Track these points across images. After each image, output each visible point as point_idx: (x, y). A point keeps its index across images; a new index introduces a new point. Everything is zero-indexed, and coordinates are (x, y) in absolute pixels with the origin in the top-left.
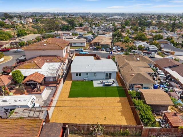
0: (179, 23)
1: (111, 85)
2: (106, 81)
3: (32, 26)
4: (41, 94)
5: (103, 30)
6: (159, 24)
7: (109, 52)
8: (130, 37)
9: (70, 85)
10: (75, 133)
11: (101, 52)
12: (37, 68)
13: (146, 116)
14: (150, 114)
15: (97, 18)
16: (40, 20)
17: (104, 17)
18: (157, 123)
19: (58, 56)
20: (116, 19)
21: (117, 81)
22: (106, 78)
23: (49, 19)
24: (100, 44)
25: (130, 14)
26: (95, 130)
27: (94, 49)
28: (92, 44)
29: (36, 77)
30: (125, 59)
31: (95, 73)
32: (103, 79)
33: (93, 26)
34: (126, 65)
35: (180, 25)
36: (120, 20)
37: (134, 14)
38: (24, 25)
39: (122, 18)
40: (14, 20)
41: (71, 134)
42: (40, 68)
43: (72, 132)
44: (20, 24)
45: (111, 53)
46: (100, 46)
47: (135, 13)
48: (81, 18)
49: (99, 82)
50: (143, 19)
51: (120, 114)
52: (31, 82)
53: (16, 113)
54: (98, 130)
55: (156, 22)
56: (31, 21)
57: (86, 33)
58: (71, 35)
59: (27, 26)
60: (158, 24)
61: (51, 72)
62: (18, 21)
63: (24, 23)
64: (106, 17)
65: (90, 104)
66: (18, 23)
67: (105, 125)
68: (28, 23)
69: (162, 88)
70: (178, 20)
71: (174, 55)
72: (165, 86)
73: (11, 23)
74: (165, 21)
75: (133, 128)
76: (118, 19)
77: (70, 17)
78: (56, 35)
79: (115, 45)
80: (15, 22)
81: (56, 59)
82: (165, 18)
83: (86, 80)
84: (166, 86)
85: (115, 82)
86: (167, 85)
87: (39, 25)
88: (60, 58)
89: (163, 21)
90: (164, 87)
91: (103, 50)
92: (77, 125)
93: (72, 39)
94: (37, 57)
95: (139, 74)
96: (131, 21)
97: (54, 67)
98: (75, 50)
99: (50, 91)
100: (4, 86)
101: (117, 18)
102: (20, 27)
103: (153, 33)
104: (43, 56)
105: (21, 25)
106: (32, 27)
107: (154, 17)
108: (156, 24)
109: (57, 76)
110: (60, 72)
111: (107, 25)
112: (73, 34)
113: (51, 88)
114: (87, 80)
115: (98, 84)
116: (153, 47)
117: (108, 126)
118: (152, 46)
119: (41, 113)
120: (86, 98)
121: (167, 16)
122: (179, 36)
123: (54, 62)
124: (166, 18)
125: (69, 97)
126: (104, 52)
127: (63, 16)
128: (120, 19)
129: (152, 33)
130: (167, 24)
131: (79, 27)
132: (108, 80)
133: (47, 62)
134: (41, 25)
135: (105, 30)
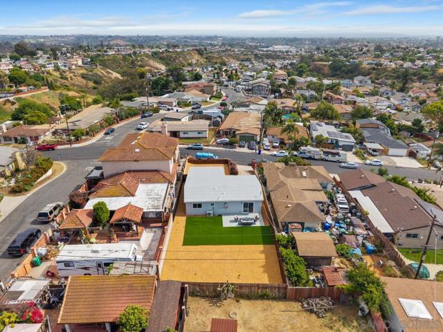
0: (422, 67)
1: (252, 223)
2: (244, 217)
3: (82, 74)
4: (139, 240)
5: (246, 90)
6: (378, 69)
7: (254, 151)
8: (304, 109)
9: (184, 224)
10: (197, 296)
11: (238, 150)
12: (128, 196)
13: (294, 273)
14: (301, 269)
15: (234, 51)
16: (101, 58)
17: (251, 46)
18: (310, 283)
19: (160, 171)
20: (278, 54)
21: (263, 216)
22: (244, 211)
23: (121, 57)
24: (237, 132)
25: (313, 41)
26: (224, 290)
27: (225, 145)
28: (221, 132)
29: (131, 213)
30: (280, 175)
31: (225, 203)
32: (240, 214)
33: (224, 78)
34: (281, 187)
35: (424, 73)
36: (288, 55)
37: (322, 40)
38: (65, 72)
39: (293, 50)
40: (41, 61)
41: (191, 296)
42: (133, 195)
43: (193, 294)
44: (55, 70)
45: (259, 153)
46: (238, 137)
47: (325, 37)
48: (196, 52)
49: (232, 218)
50: (341, 54)
51: (262, 270)
52: (124, 222)
53: (117, 268)
54: (228, 290)
55: (370, 64)
56: (80, 63)
57: (208, 100)
58: (175, 106)
59: (71, 75)
60: (374, 69)
61: (153, 203)
62: (51, 64)
63: (63, 68)
64: (256, 47)
65: (217, 256)
66: (50, 68)
67: (237, 284)
68: (74, 67)
69: (337, 229)
70: (421, 58)
71: (387, 155)
72: (342, 225)
73: (35, 70)
74: (391, 62)
75: (275, 288)
76: (283, 52)
77: (171, 50)
78: (143, 107)
79: (268, 134)
80: (44, 66)
81: (157, 176)
82: (392, 54)
83: (210, 214)
84: (345, 226)
85: (258, 219)
86: (346, 223)
87: (99, 73)
88: (165, 174)
89: (385, 62)
90: (340, 227)
91: (244, 147)
92: (200, 285)
93: (180, 120)
94: (124, 173)
95: (298, 205)
96: (314, 61)
97: (156, 192)
98: (186, 146)
99: (152, 234)
100: (85, 228)
101: (280, 51)
102: (54, 78)
103: (357, 96)
104: (134, 171)
105: (57, 74)
106: (83, 77)
107: (368, 51)
108: (371, 69)
109: (163, 210)
110: (168, 204)
111: (255, 73)
112: (179, 104)
113: (154, 229)
114: (212, 215)
115: (231, 221)
116: (347, 137)
117: (241, 286)
118: (344, 134)
119: (150, 268)
120: (211, 246)
121: (398, 47)
122: (415, 103)
123: (154, 183)
124: (395, 52)
125: (184, 245)
126: (245, 150)
127: (152, 48)
128: (287, 52)
129: (355, 97)
130: (394, 70)
131: (192, 82)
132: (247, 214)
133: (143, 182)
134: (103, 72)
135: (250, 90)
